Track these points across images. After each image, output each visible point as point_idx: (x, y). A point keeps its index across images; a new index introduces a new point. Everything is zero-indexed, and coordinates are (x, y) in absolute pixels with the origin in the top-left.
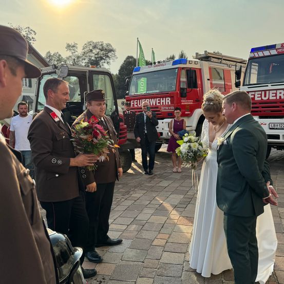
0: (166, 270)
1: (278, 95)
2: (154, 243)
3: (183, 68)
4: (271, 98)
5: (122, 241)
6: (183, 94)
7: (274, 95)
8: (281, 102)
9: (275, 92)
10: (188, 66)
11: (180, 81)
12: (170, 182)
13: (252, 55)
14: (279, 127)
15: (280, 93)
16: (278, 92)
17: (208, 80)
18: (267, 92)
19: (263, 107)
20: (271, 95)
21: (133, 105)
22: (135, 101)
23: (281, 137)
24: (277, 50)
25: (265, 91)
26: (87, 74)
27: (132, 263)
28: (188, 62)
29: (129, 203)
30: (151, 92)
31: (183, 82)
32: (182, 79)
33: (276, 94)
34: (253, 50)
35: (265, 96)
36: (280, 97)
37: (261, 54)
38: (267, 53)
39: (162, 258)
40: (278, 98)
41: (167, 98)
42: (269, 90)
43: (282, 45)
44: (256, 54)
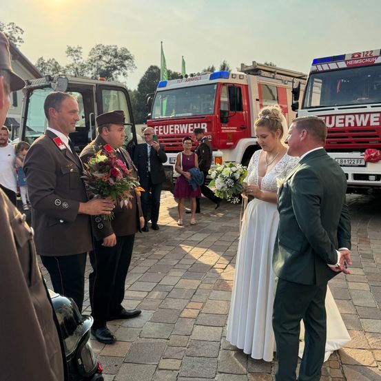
0: (197, 348)
1: (347, 121)
2: (183, 315)
3: (224, 84)
4: (338, 125)
5: (140, 312)
6: (223, 118)
7: (342, 121)
8: (350, 131)
9: (343, 117)
10: (230, 80)
11: (219, 102)
12: (206, 235)
13: (315, 68)
14: (347, 163)
15: (350, 119)
16: (347, 117)
17: (257, 100)
18: (333, 118)
20: (338, 121)
21: (158, 132)
22: (160, 127)
23: (350, 177)
24: (346, 62)
25: (330, 116)
26: (94, 89)
27: (153, 341)
28: (230, 76)
29: (150, 263)
30: (181, 115)
31: (224, 102)
32: (222, 99)
33: (344, 119)
34: (316, 62)
35: (330, 123)
36: (350, 124)
37: (325, 67)
38: (333, 66)
39: (193, 334)
40: (347, 125)
41: (202, 124)
42: (336, 115)
43: (353, 56)
44: (319, 67)
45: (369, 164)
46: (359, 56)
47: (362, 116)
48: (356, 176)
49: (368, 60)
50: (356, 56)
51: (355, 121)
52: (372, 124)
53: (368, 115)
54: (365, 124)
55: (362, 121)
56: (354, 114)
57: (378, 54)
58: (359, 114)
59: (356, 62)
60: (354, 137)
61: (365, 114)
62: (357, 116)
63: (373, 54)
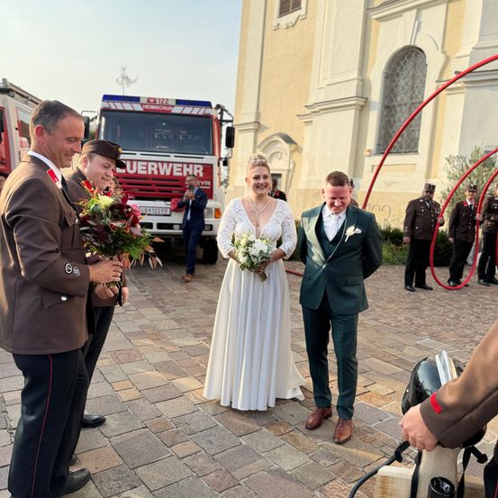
1: (150, 169)
4: (140, 172)
8: (154, 179)
9: (145, 163)
13: (106, 105)
14: (152, 212)
15: (153, 166)
16: (150, 164)
18: (135, 163)
19: (128, 184)
20: (140, 167)
23: (155, 226)
24: (142, 105)
25: (132, 161)
33: (147, 166)
34: (106, 98)
35: (131, 169)
36: (153, 172)
37: (119, 106)
38: (128, 106)
40: (150, 173)
42: (137, 161)
43: (149, 100)
44: (111, 104)
45: (173, 214)
46: (155, 102)
47: (165, 165)
48: (160, 226)
49: (165, 108)
50: (152, 101)
51: (158, 169)
52: (175, 174)
53: (170, 165)
54: (168, 173)
55: (165, 171)
56: (157, 162)
57: (174, 103)
58: (163, 162)
59: (153, 107)
60: (157, 185)
61: (168, 163)
62: (160, 164)
63: (170, 103)
